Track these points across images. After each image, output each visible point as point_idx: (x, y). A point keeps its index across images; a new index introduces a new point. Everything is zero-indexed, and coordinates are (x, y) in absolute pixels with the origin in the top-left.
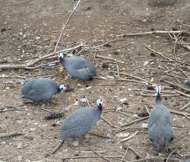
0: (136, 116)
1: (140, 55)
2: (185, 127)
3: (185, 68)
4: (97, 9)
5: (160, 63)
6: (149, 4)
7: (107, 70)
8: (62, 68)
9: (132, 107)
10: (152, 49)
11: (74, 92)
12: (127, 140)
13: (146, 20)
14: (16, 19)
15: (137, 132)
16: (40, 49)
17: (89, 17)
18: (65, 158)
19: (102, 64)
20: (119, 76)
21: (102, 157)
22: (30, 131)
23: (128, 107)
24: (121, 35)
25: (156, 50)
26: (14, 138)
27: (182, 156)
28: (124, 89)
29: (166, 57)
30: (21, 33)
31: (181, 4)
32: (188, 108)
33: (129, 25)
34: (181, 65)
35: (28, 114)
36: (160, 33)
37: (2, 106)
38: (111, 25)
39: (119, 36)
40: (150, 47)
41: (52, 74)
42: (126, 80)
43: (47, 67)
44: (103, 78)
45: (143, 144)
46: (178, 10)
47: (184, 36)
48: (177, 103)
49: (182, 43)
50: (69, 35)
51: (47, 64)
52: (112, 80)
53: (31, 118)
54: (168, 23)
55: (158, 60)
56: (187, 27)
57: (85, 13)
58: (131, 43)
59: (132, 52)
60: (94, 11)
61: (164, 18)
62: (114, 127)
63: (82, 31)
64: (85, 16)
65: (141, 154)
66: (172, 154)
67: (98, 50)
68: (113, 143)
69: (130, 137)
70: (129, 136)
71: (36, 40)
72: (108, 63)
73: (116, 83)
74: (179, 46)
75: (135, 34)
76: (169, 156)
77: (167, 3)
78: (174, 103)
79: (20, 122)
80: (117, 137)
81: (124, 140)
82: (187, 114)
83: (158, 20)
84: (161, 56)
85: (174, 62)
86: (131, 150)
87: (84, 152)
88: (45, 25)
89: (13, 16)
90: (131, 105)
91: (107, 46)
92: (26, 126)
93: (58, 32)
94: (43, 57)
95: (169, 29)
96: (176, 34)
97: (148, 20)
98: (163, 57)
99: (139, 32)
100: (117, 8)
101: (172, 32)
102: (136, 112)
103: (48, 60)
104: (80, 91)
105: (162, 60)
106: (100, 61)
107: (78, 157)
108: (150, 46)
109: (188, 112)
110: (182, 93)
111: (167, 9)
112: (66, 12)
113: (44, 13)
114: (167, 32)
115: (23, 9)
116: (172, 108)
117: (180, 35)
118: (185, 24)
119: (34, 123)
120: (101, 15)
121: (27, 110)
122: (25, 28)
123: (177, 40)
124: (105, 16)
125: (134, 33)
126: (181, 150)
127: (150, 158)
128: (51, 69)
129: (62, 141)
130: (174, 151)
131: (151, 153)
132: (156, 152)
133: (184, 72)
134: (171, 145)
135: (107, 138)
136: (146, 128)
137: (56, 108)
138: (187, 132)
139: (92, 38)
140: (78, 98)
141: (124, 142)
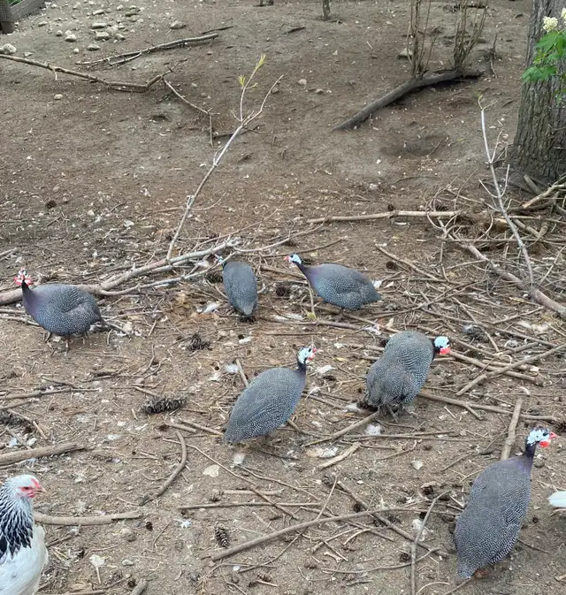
0: (353, 407)
1: (362, 265)
2: (468, 435)
3: (466, 296)
4: (265, 160)
5: (408, 283)
6: (383, 151)
7: (287, 299)
8: (184, 295)
9: (344, 386)
10: (390, 251)
11: (211, 350)
12: (332, 465)
13: (375, 186)
14: (80, 180)
15: (356, 445)
16: (134, 248)
17: (248, 176)
18: (185, 507)
19: (275, 285)
20: (313, 313)
21: (273, 505)
22: (105, 442)
23: (335, 385)
24: (319, 220)
25: (399, 255)
26: (69, 458)
27: (463, 505)
28: (325, 343)
29: (423, 272)
30: (91, 213)
31: (455, 153)
32: (474, 390)
33: (337, 197)
34: (458, 289)
35: (103, 401)
36: (407, 216)
37: (43, 381)
38: (296, 197)
39: (315, 220)
40: (384, 248)
41: (161, 308)
42: (330, 323)
43: (149, 291)
44: (278, 318)
45: (371, 473)
46: (448, 163)
47: (462, 224)
48: (447, 378)
49: (459, 240)
50: (201, 217)
51: (149, 285)
52: (299, 322)
53: (111, 410)
54: (426, 195)
55: (403, 277)
56: (468, 202)
57: (238, 168)
58: (342, 238)
59: (344, 258)
60: (259, 165)
61: (417, 181)
62: (303, 433)
63: (230, 209)
64: (237, 174)
65: (367, 499)
66: (439, 499)
67: (266, 253)
68: (300, 470)
69: (339, 458)
70: (337, 455)
71: (126, 228)
72: (290, 283)
73: (307, 330)
74: (451, 246)
75: (350, 218)
76: (432, 504)
77: (423, 149)
78: (440, 378)
79: (82, 419)
80: (310, 457)
81: (326, 465)
82: (471, 405)
83: (402, 187)
84: (410, 268)
85: (439, 282)
86: (342, 489)
87: (233, 492)
88: (146, 194)
89: (72, 174)
90: (341, 383)
91: (289, 244)
92: (97, 429)
93: (175, 210)
94: (141, 269)
95: (429, 207)
96: (445, 219)
97: (379, 186)
98: (415, 270)
99: (360, 214)
100: (311, 158)
101: (435, 213)
102: (354, 399)
103: (151, 275)
104: (224, 347)
105: (413, 278)
106: (271, 278)
107: (218, 504)
108: (385, 245)
109: (474, 399)
110: (459, 355)
111: (423, 161)
112: (194, 165)
113: (145, 167)
114: (423, 213)
115: (96, 158)
116: (435, 390)
117: (453, 221)
118: (465, 196)
119: (116, 421)
120: (273, 174)
121: (101, 390)
122: (101, 200)
123: (446, 232)
124: (282, 175)
125: (348, 214)
126: (459, 491)
127: (386, 508)
128: (159, 296)
129: (180, 466)
130: (443, 492)
131: (388, 496)
132: (401, 494)
133: (462, 305)
134: (435, 477)
135: (286, 459)
136: (377, 438)
137: (169, 386)
138: (473, 448)
139: (255, 226)
140: (220, 364)
141: (324, 468)
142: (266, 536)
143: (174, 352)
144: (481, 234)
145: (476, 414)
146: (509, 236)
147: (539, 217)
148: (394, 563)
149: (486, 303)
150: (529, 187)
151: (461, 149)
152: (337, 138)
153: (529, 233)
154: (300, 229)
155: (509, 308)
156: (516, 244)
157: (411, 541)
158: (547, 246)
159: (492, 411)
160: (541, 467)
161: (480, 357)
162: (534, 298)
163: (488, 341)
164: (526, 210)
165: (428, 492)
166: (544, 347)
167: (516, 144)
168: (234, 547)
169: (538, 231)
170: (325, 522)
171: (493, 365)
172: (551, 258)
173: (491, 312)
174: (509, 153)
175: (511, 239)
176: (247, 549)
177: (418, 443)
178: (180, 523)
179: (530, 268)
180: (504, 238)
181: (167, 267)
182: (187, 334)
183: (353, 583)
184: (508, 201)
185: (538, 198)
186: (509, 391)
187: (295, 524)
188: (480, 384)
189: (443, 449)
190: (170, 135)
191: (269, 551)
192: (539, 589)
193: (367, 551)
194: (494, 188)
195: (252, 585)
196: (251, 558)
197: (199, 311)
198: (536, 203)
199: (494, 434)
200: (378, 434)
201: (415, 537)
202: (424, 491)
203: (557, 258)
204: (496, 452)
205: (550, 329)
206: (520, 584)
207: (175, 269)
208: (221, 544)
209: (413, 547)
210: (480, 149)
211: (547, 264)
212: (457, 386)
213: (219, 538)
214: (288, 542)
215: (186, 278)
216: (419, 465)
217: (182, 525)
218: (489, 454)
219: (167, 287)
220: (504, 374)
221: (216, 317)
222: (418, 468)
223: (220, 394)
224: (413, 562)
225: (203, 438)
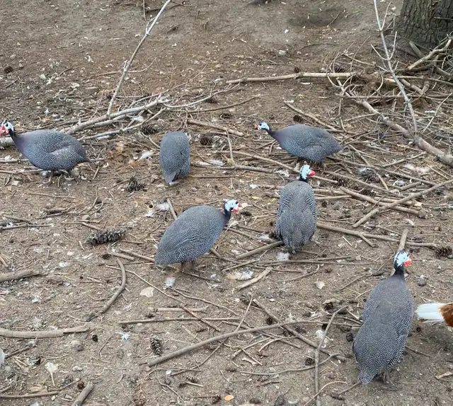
0: (266, 237)
1: (272, 119)
2: (363, 260)
3: (361, 144)
4: (189, 29)
6: (290, 22)
7: (210, 148)
8: (122, 145)
9: (258, 220)
10: (296, 107)
11: (146, 191)
12: (248, 286)
13: (283, 52)
14: (33, 48)
15: (269, 269)
16: (79, 106)
17: (176, 45)
18: (125, 322)
19: (199, 136)
20: (232, 159)
21: (200, 320)
22: (57, 269)
23: (251, 219)
24: (236, 81)
25: (304, 110)
26: (26, 283)
27: (358, 318)
28: (242, 184)
29: (324, 124)
30: (43, 76)
31: (351, 23)
32: (367, 223)
33: (252, 61)
34: (353, 138)
35: (55, 235)
36: (311, 77)
37: (4, 218)
38: (217, 61)
39: (232, 81)
40: (292, 104)
41: (103, 156)
42: (246, 167)
43: (93, 143)
44: (202, 163)
45: (281, 292)
46: (345, 32)
47: (357, 83)
48: (345, 212)
49: (355, 97)
50: (137, 79)
51: (92, 137)
52: (219, 167)
53: (61, 242)
54: (326, 59)
56: (362, 65)
57: (167, 38)
58: (256, 96)
59: (258, 112)
60: (185, 35)
61: (319, 48)
62: (225, 261)
63: (161, 73)
64: (167, 43)
65: (278, 313)
66: (339, 313)
67: (192, 109)
68: (222, 291)
69: (255, 280)
70: (253, 277)
71: (72, 89)
72: (212, 135)
73: (226, 174)
74: (348, 102)
75: (263, 79)
76: (332, 317)
77: (324, 20)
78: (339, 213)
79: (38, 250)
80: (230, 280)
81: (243, 286)
82: (365, 235)
83: (306, 52)
84: (314, 121)
85: (339, 133)
86: (257, 306)
87: (165, 309)
88: (89, 60)
89: (27, 43)
90: (256, 217)
91: (210, 101)
92: (51, 258)
93: (114, 74)
94: (85, 123)
95: (329, 69)
96: (343, 79)
97: (287, 52)
98: (317, 123)
99: (271, 76)
100: (230, 29)
101: (334, 74)
102: (267, 231)
103: (95, 128)
104: (157, 188)
106: (196, 131)
107: (153, 319)
108: (292, 101)
109: (368, 230)
110: (355, 193)
111: (324, 30)
112: (130, 35)
113: (87, 38)
114: (324, 75)
115: (46, 30)
116: (335, 222)
117: (349, 81)
118: (360, 60)
119: (66, 251)
120: (197, 42)
121: (53, 226)
122: (51, 65)
123: (344, 90)
124: (205, 43)
125: (261, 76)
126: (355, 306)
127: (294, 321)
128: (101, 146)
129: (120, 288)
130: (342, 307)
131: (295, 312)
132: (307, 310)
133: (358, 151)
134: (335, 295)
135: (209, 281)
136: (286, 263)
137: (110, 222)
138: (366, 270)
139: (181, 87)
140: (154, 203)
141: (242, 289)
142: (193, 345)
143: (115, 193)
144: (373, 91)
145: (370, 243)
146: (397, 93)
147: (422, 77)
148: (301, 366)
149: (378, 150)
150: (413, 51)
151: (356, 20)
152: (252, 11)
153: (413, 90)
154: (221, 89)
155: (397, 153)
156: (401, 100)
157: (315, 348)
158: (429, 102)
159: (382, 240)
160: (423, 285)
161: (373, 195)
162: (418, 145)
163: (379, 181)
164: (412, 71)
165: (329, 307)
166: (426, 186)
167: (403, 15)
168: (166, 355)
169: (421, 89)
170: (242, 333)
171: (384, 202)
172: (432, 111)
173: (382, 157)
174: (397, 23)
175: (398, 95)
176: (177, 356)
177: (320, 267)
178: (121, 336)
179: (414, 120)
180: (392, 94)
181: (108, 121)
182: (125, 177)
183: (266, 383)
184: (396, 63)
185: (421, 61)
186: (397, 223)
187: (218, 335)
188: (372, 218)
189: (342, 272)
190: (109, 10)
191: (196, 358)
192: (422, 386)
193: (277, 357)
194: (384, 52)
195: (182, 386)
196: (181, 364)
197: (135, 158)
198: (420, 65)
199: (384, 259)
200: (287, 259)
201: (318, 345)
202: (326, 306)
203: (437, 111)
204: (385, 273)
205: (431, 171)
206: (406, 383)
207: (115, 123)
208: (156, 353)
209: (317, 353)
210: (373, 20)
211: (429, 117)
212: (353, 219)
213: (154, 347)
214: (212, 350)
215: (124, 130)
216: (321, 285)
217: (123, 337)
218: (380, 275)
219: (109, 139)
220: (393, 209)
221: (150, 163)
222: (321, 288)
223: (154, 228)
224: (317, 365)
225: (140, 265)
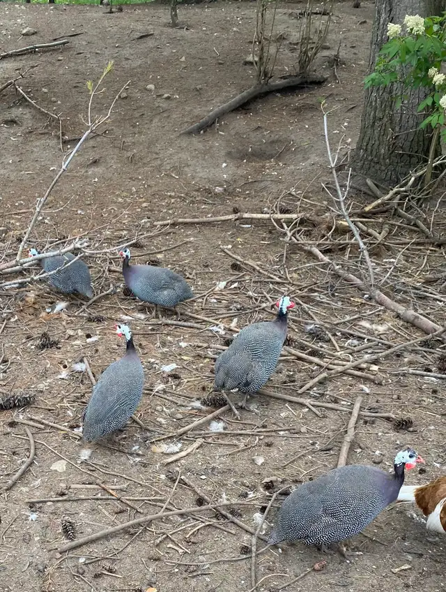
0: (198, 404)
1: (207, 266)
2: (309, 432)
3: (308, 297)
4: (114, 164)
5: (252, 284)
6: (229, 154)
7: (134, 299)
8: (33, 295)
9: (189, 384)
10: (235, 253)
11: (60, 348)
12: (176, 461)
13: (221, 189)
15: (200, 441)
17: (96, 180)
18: (32, 500)
19: (121, 285)
21: (119, 499)
23: (180, 383)
24: (165, 222)
25: (243, 257)
28: (170, 342)
29: (266, 273)
31: (299, 156)
32: (315, 389)
33: (184, 200)
34: (300, 290)
36: (252, 219)
38: (143, 199)
39: (161, 223)
40: (229, 250)
41: (11, 308)
42: (175, 322)
44: (125, 317)
45: (213, 469)
46: (292, 167)
47: (306, 226)
48: (288, 376)
49: (302, 242)
50: (51, 220)
52: (144, 322)
54: (270, 198)
55: (247, 278)
56: (312, 205)
57: (87, 171)
58: (188, 240)
59: (190, 259)
60: (107, 169)
61: (262, 185)
62: (148, 430)
63: (79, 212)
64: (87, 177)
65: (209, 493)
66: (280, 494)
67: (114, 254)
68: (145, 466)
69: (183, 454)
70: (181, 450)
73: (153, 330)
74: (295, 248)
75: (196, 220)
76: (273, 499)
77: (268, 153)
78: (282, 377)
80: (154, 453)
81: (170, 460)
82: (312, 403)
83: (247, 190)
84: (254, 269)
85: (283, 283)
86: (185, 484)
87: (79, 486)
90: (186, 381)
93: (24, 213)
95: (273, 210)
96: (289, 222)
97: (225, 190)
98: (259, 272)
99: (206, 216)
100: (159, 162)
101: (279, 216)
102: (198, 397)
103: (2, 276)
104: (72, 346)
105: (256, 279)
106: (118, 279)
107: (65, 498)
108: (230, 246)
109: (315, 397)
110: (301, 354)
111: (268, 165)
112: (45, 169)
114: (267, 216)
116: (277, 388)
117: (296, 224)
118: (309, 199)
120: (121, 177)
123: (289, 234)
124: (130, 178)
125: (195, 217)
127: (228, 503)
128: (9, 296)
129: (28, 461)
130: (284, 487)
131: (230, 491)
132: (243, 489)
133: (305, 306)
134: (276, 473)
135: (131, 454)
136: (220, 434)
137: (18, 384)
138: (313, 444)
139: (103, 228)
140: (68, 362)
141: (169, 464)
142: (111, 529)
143: (24, 351)
144: (324, 236)
145: (317, 412)
146: (351, 239)
147: (381, 220)
148: (236, 555)
149: (328, 304)
150: (370, 189)
151: (304, 152)
152: (184, 142)
153: (370, 235)
154: (148, 231)
155: (351, 308)
156: (356, 246)
157: (252, 534)
158: (388, 249)
159: (332, 409)
160: (379, 463)
161: (321, 356)
162: (375, 299)
163: (329, 341)
164: (369, 212)
165: (269, 486)
166: (384, 347)
167: (359, 148)
168: (80, 539)
169: (380, 233)
170: (168, 516)
171: (334, 364)
172: (392, 260)
173: (332, 312)
174: (352, 157)
175: (353, 241)
176: (93, 541)
177: (260, 439)
178: (28, 516)
179: (371, 269)
180: (346, 240)
181: (17, 268)
182: (36, 333)
183: (195, 574)
184: (350, 204)
185: (379, 201)
186: (349, 390)
187: (139, 517)
188: (321, 383)
189: (284, 446)
190: (21, 139)
191: (114, 543)
192: (375, 581)
193: (209, 544)
194: (336, 191)
195: (97, 576)
196: (97, 550)
197: (48, 310)
198: (378, 206)
199: (334, 431)
200: (221, 430)
201: (256, 530)
202: (265, 486)
203: (397, 260)
204: (335, 448)
205: (390, 329)
206: (357, 576)
207: (25, 270)
208: (68, 537)
209: (254, 540)
210: (324, 154)
211: (388, 266)
212: (298, 384)
213: (66, 531)
214: (133, 535)
215: (35, 278)
216: (260, 461)
217: (30, 518)
218: (329, 450)
219: (18, 288)
220: (344, 373)
221: (64, 316)
222: (259, 464)
223: (68, 391)
224: (254, 555)
225: (51, 435)
